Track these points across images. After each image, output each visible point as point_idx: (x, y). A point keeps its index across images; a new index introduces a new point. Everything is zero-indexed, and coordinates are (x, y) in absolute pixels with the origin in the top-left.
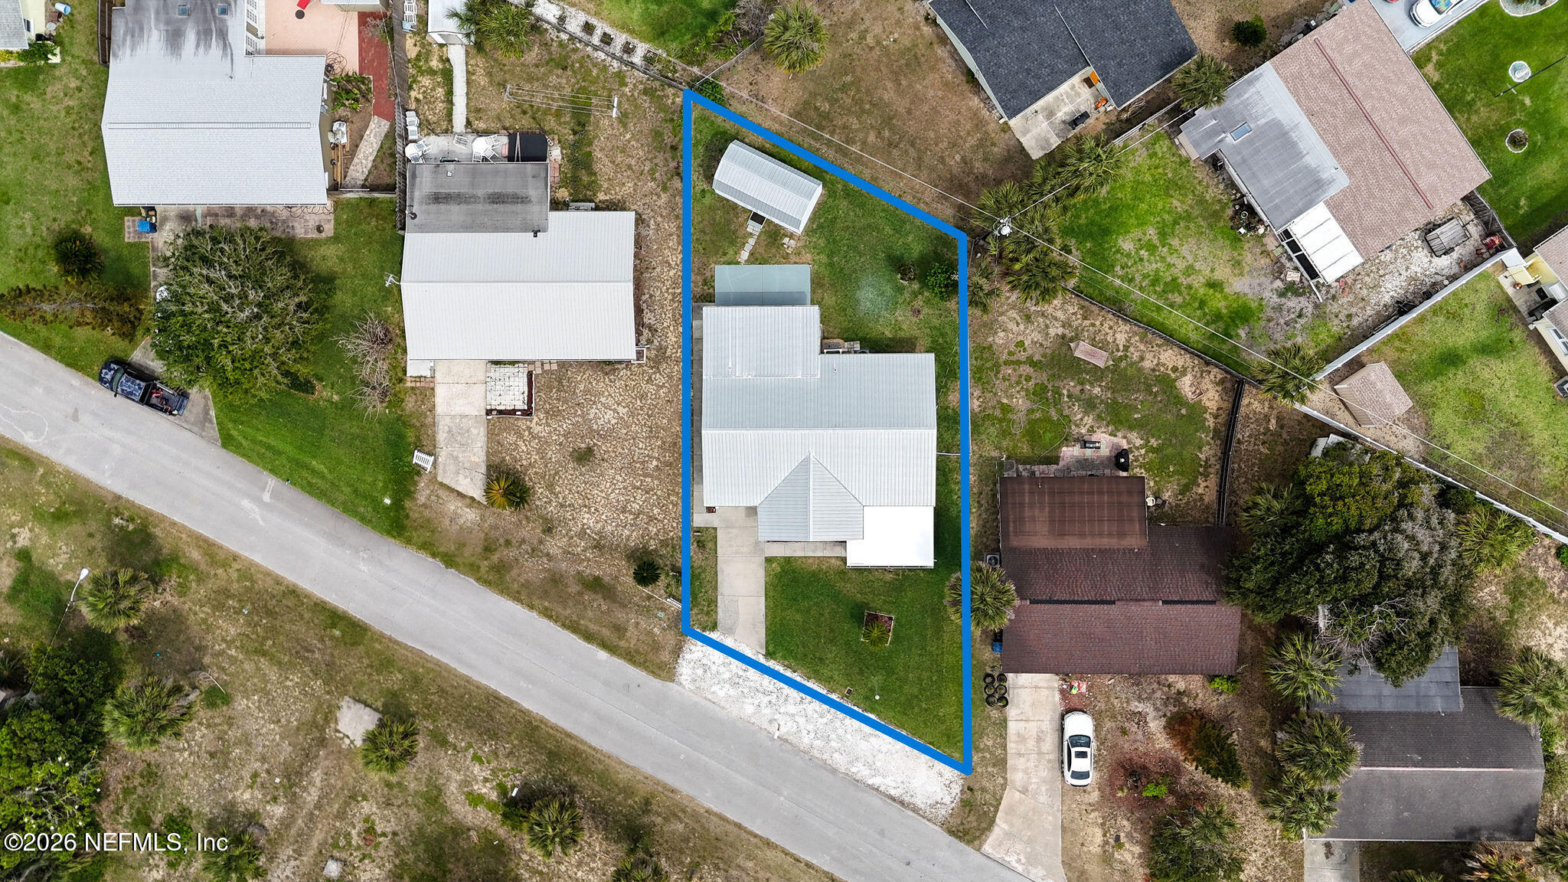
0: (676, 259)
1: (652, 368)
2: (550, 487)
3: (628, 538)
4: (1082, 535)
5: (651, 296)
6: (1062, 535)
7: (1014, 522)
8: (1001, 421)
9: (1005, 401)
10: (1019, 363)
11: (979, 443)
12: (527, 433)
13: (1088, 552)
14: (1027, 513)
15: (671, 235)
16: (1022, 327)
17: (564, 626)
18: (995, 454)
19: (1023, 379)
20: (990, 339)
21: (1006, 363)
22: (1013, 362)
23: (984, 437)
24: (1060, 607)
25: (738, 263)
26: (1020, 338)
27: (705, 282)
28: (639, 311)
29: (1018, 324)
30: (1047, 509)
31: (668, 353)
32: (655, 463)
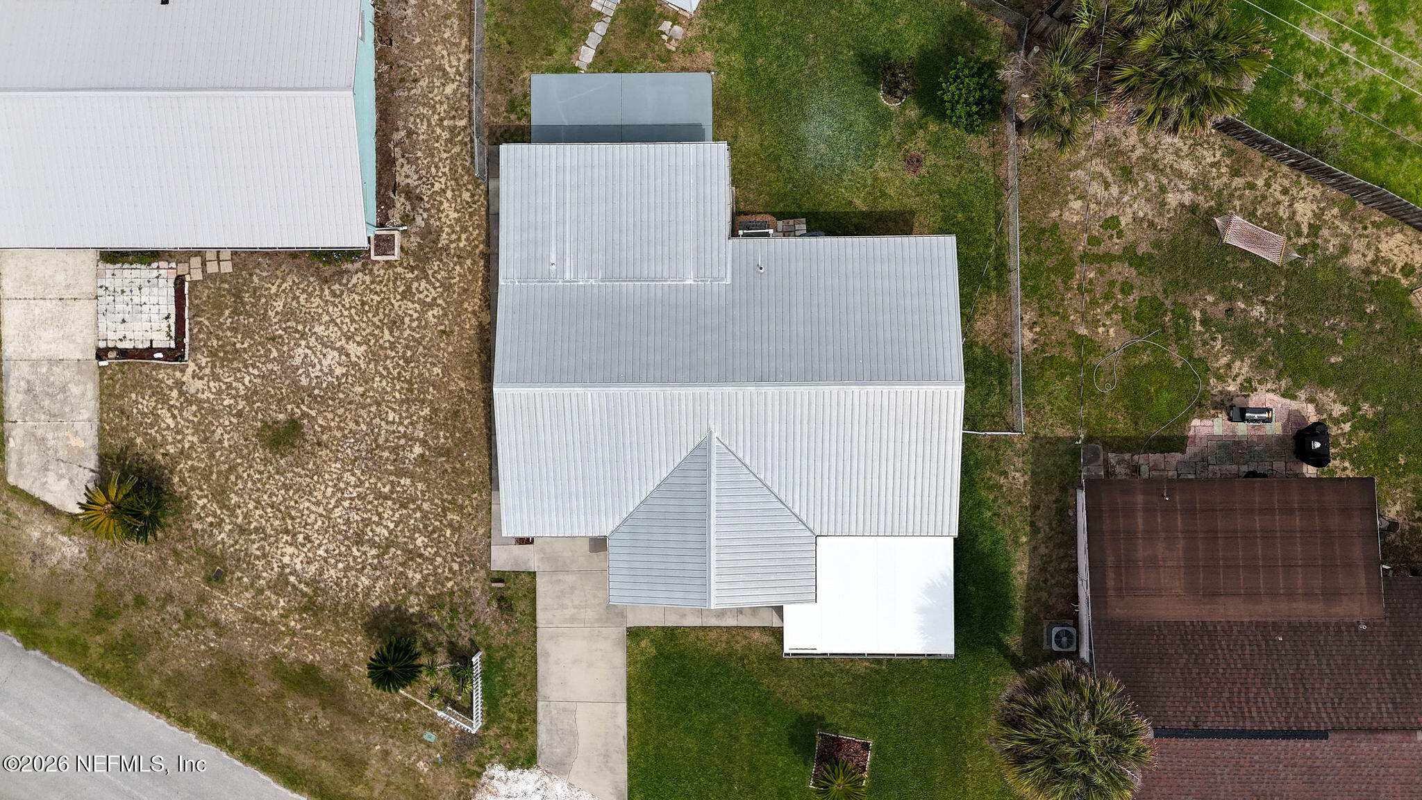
0: (454, 63)
1: (412, 269)
2: (220, 495)
3: (368, 591)
4: (1252, 596)
5: (410, 133)
6: (1212, 594)
7: (1117, 568)
8: (1074, 369)
9: (1083, 331)
10: (1108, 258)
11: (1034, 411)
12: (175, 394)
13: (1265, 629)
14: (1141, 552)
15: (447, 17)
16: (1115, 190)
17: (247, 758)
18: (1061, 432)
19: (1117, 290)
20: (1054, 214)
21: (1084, 257)
22: (1097, 258)
23: (1042, 400)
24: (1216, 743)
25: (575, 70)
26: (1111, 212)
27: (512, 107)
28: (385, 163)
29: (1107, 185)
30: (1181, 544)
31: (443, 242)
32: (418, 450)
